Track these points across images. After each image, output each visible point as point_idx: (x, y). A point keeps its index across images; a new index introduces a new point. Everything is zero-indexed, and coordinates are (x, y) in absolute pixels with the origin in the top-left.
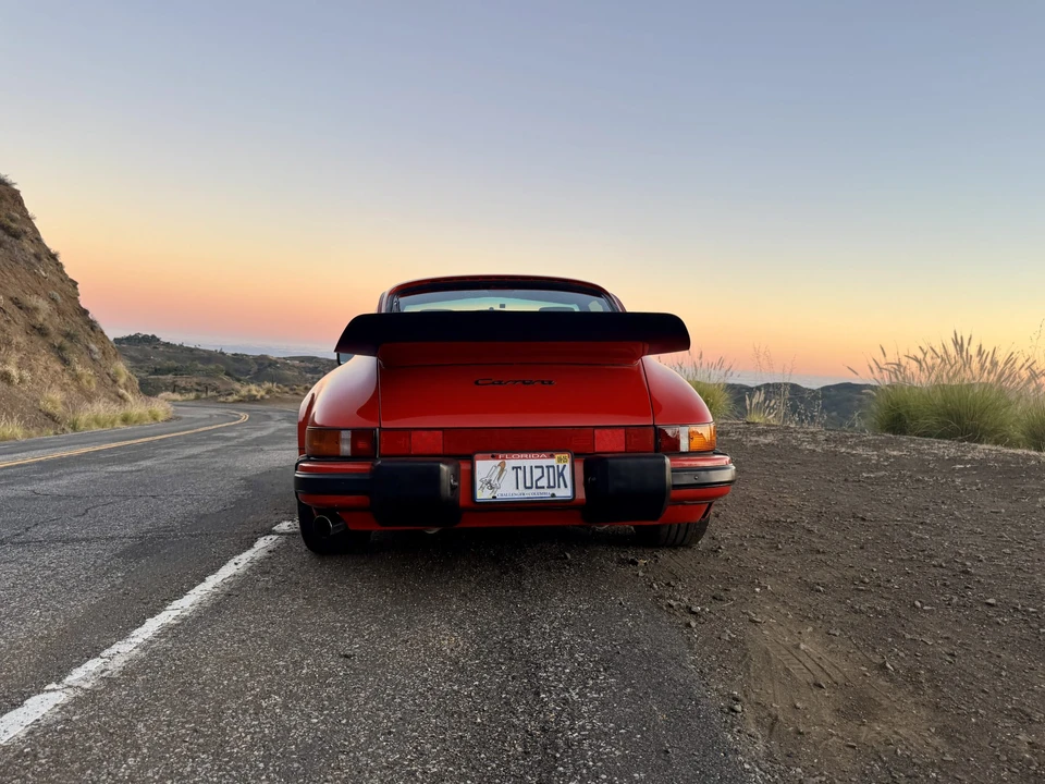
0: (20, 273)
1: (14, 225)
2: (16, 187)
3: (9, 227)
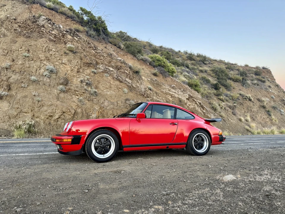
0: (262, 92)
1: (263, 79)
2: (269, 69)
3: (262, 80)
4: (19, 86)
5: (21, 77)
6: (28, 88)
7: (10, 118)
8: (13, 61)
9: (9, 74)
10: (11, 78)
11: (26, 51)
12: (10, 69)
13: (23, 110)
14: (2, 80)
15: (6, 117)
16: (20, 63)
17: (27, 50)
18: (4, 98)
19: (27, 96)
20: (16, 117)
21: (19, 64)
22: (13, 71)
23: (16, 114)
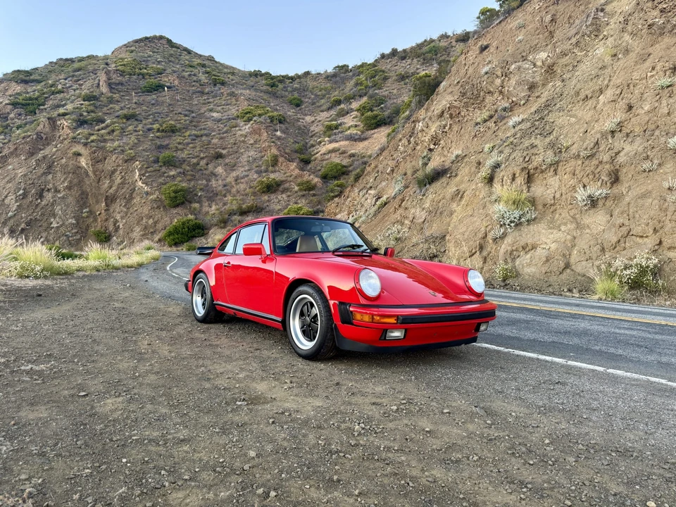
4: (637, 169)
5: (646, 144)
6: (661, 171)
7: (603, 250)
8: (630, 108)
9: (618, 143)
10: (621, 154)
11: (665, 71)
12: (620, 131)
13: (633, 229)
14: (601, 162)
15: (595, 249)
16: (646, 108)
17: (670, 69)
18: (601, 203)
19: (650, 192)
20: (615, 247)
21: (644, 112)
22: (628, 135)
23: (615, 239)
